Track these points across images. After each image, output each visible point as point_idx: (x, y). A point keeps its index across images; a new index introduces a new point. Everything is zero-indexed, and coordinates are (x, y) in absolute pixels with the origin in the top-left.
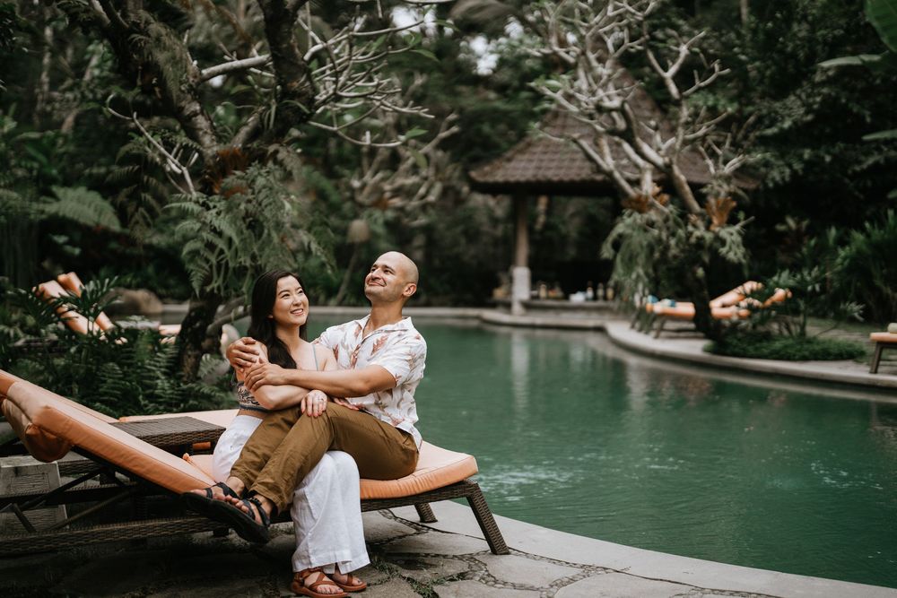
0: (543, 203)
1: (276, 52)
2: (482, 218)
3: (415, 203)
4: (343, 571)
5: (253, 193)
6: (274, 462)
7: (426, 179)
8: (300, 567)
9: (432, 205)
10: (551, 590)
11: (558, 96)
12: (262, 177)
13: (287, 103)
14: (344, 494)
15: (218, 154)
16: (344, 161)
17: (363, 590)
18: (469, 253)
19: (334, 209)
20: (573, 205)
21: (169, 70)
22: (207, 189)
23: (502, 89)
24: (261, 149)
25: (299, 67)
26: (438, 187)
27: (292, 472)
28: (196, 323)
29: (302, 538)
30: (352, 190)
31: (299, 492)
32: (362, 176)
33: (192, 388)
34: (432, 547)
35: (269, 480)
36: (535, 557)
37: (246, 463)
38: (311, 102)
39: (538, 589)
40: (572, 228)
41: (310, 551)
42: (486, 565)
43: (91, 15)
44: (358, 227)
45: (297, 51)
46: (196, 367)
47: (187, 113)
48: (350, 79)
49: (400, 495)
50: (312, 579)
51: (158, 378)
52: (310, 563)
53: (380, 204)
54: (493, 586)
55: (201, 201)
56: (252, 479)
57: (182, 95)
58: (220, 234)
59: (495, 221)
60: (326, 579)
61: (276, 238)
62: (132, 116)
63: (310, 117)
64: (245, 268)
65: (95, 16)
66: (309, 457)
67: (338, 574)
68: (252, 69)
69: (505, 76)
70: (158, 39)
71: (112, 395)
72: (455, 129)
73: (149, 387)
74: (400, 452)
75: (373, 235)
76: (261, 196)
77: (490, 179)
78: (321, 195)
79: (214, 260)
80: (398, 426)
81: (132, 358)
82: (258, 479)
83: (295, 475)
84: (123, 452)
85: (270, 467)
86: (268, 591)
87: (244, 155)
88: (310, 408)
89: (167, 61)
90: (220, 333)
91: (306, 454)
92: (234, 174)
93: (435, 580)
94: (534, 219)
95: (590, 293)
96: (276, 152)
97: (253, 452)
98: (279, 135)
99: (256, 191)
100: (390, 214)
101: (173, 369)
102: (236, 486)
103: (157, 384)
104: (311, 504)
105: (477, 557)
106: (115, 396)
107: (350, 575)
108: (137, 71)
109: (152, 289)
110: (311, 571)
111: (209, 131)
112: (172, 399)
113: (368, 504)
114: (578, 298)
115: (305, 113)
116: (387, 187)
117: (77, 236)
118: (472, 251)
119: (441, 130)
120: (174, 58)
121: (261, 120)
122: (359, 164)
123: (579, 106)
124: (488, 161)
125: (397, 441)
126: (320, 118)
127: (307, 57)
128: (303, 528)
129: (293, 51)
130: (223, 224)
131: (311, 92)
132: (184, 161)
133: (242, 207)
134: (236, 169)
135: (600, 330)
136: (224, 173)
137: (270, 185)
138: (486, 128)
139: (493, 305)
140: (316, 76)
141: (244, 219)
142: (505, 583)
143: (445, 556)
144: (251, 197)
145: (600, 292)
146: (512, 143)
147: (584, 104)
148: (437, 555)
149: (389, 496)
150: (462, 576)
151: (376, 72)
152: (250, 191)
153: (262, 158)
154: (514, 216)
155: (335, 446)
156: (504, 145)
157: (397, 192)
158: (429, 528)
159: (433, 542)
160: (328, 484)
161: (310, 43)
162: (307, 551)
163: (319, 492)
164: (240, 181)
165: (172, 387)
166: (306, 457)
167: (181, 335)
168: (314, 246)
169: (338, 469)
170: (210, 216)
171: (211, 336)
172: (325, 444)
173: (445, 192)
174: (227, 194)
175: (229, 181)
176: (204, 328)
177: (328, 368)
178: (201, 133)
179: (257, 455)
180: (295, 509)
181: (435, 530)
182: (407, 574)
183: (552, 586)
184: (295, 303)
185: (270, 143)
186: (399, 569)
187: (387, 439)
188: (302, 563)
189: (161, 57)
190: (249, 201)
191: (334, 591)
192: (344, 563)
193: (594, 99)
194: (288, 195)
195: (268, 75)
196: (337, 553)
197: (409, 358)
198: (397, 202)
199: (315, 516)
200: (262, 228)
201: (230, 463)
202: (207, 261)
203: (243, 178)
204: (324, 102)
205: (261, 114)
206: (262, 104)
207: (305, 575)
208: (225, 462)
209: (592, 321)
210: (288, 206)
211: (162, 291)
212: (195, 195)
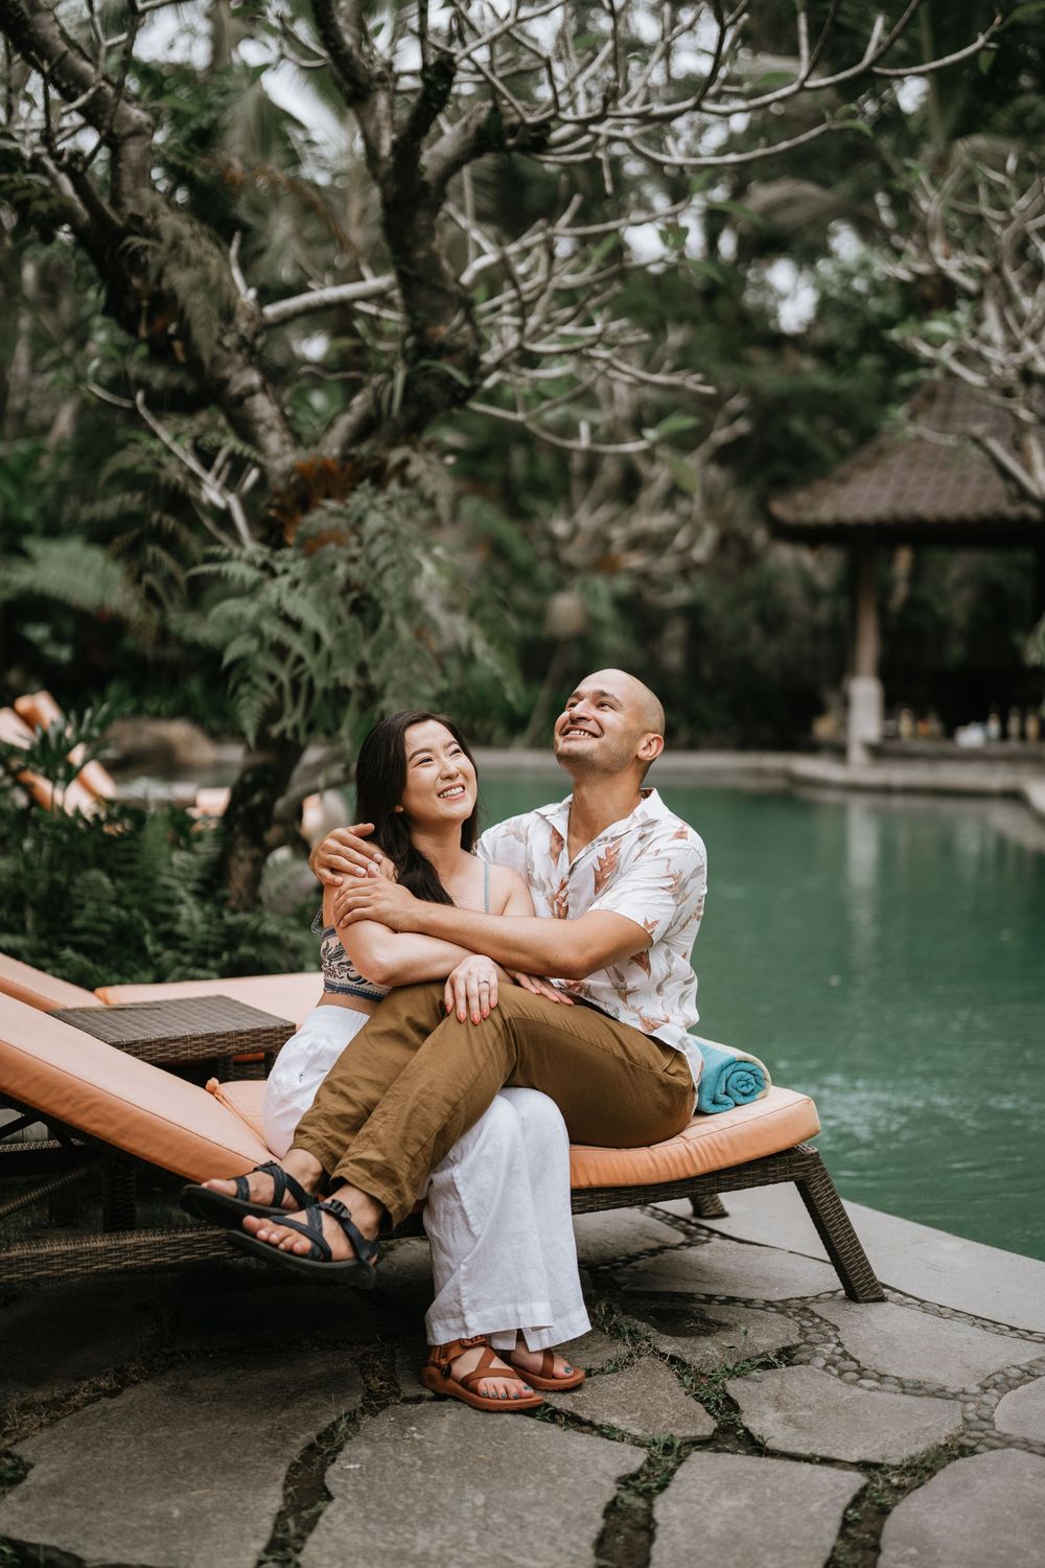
0: (903, 560)
1: (404, 268)
2: (791, 590)
3: (667, 563)
4: (534, 1344)
5: (360, 544)
6: (385, 1114)
7: (687, 518)
8: (442, 1334)
9: (698, 566)
10: (985, 1398)
11: (945, 354)
12: (375, 509)
13: (426, 369)
14: (536, 1181)
15: (293, 470)
16: (539, 488)
17: (577, 1387)
18: (767, 653)
19: (522, 574)
20: (959, 566)
21: (198, 307)
22: (272, 535)
23: (827, 354)
24: (376, 458)
25: (450, 296)
26: (710, 534)
27: (424, 1139)
28: (252, 795)
29: (446, 1274)
30: (552, 538)
31: (440, 1178)
32: (570, 513)
33: (245, 924)
34: (718, 1279)
35: (373, 1155)
36: (939, 1311)
37: (327, 1118)
38: (473, 365)
39: (955, 1396)
40: (957, 606)
41: (465, 1302)
42: (836, 1328)
43: (54, 203)
44: (566, 608)
45: (445, 264)
46: (256, 879)
47: (235, 389)
48: (549, 320)
49: (655, 1180)
50: (467, 1364)
51: (181, 902)
52: (465, 1328)
53: (605, 564)
54: (854, 1383)
55: (259, 560)
56: (339, 1151)
57: (225, 356)
58: (296, 625)
59: (814, 594)
60: (497, 1364)
61: (404, 630)
62: (132, 398)
63: (471, 392)
64: (346, 691)
65: (61, 206)
66: (462, 1106)
67: (522, 1351)
68: (360, 306)
69: (833, 330)
70: (175, 245)
71: (95, 932)
72: (743, 426)
73: (166, 917)
74: (658, 1091)
75: (593, 622)
76: (376, 549)
77: (808, 517)
78: (498, 550)
79: (284, 676)
80: (655, 1034)
81: (132, 861)
82: (351, 1150)
83: (430, 1145)
84: (68, 1093)
85: (376, 1125)
86: (376, 1384)
87: (343, 469)
88: (462, 1004)
89: (194, 288)
90: (299, 813)
91: (454, 1098)
92: (323, 507)
93: (730, 1366)
94: (886, 591)
95: (994, 727)
96: (405, 463)
97: (343, 1094)
98: (412, 430)
99: (367, 539)
100: (623, 584)
101: (211, 884)
102: (304, 1171)
103: (179, 915)
104: (466, 1204)
105: (815, 1308)
106: (101, 934)
107: (548, 1353)
108: (139, 309)
109: (197, 720)
110: (464, 1346)
111: (277, 425)
112: (206, 942)
113: (586, 1198)
114: (971, 737)
115: (461, 387)
116: (618, 534)
117: (68, 627)
118: (773, 649)
119: (717, 425)
120: (206, 281)
121: (377, 402)
122: (566, 493)
123: (987, 373)
124: (804, 483)
125: (650, 1068)
126: (491, 397)
127: (466, 278)
128: (449, 1254)
129: (438, 264)
130: (300, 606)
131: (472, 346)
132: (231, 483)
133: (341, 571)
134: (328, 496)
135: (1015, 797)
136: (305, 504)
137: (392, 527)
138: (798, 425)
139: (813, 748)
140: (483, 315)
141: (343, 593)
142: (881, 1378)
143: (748, 1303)
144: (356, 551)
145: (1014, 725)
146: (843, 453)
147: (997, 370)
148: (731, 1300)
149: (632, 1180)
150: (787, 1356)
151: (600, 308)
152: (353, 539)
153: (378, 476)
154: (851, 585)
155: (518, 1078)
156: (829, 453)
157: (637, 543)
158: (712, 1231)
159: (720, 1266)
160: (504, 1161)
161: (472, 252)
162: (459, 1302)
163: (484, 1178)
164: (334, 521)
165: (208, 920)
166: (455, 1106)
167: (229, 816)
168: (480, 647)
169: (524, 1130)
170: (276, 589)
171: (283, 822)
172: (498, 1073)
173: (723, 543)
174: (310, 546)
175: (317, 519)
176: (267, 806)
177: (511, 910)
178: (261, 428)
179: (351, 1102)
180: (432, 1212)
181: (724, 1236)
182: (669, 1346)
183: (985, 1389)
184: (445, 773)
185: (393, 444)
186: (653, 1333)
187: (632, 1066)
188: (447, 1327)
189: (180, 279)
190: (353, 560)
191: (513, 1391)
192: (536, 1329)
193: (1018, 359)
194: (428, 548)
195: (393, 317)
196: (521, 1308)
197: (671, 882)
198: (636, 561)
199: (474, 1229)
200: (379, 613)
201: (296, 1111)
202: (272, 678)
203: (339, 514)
204: (499, 365)
205: (376, 390)
206: (378, 371)
207: (453, 1354)
208: (287, 1108)
209: (998, 778)
210: (429, 568)
211: (215, 724)
212: (251, 547)
